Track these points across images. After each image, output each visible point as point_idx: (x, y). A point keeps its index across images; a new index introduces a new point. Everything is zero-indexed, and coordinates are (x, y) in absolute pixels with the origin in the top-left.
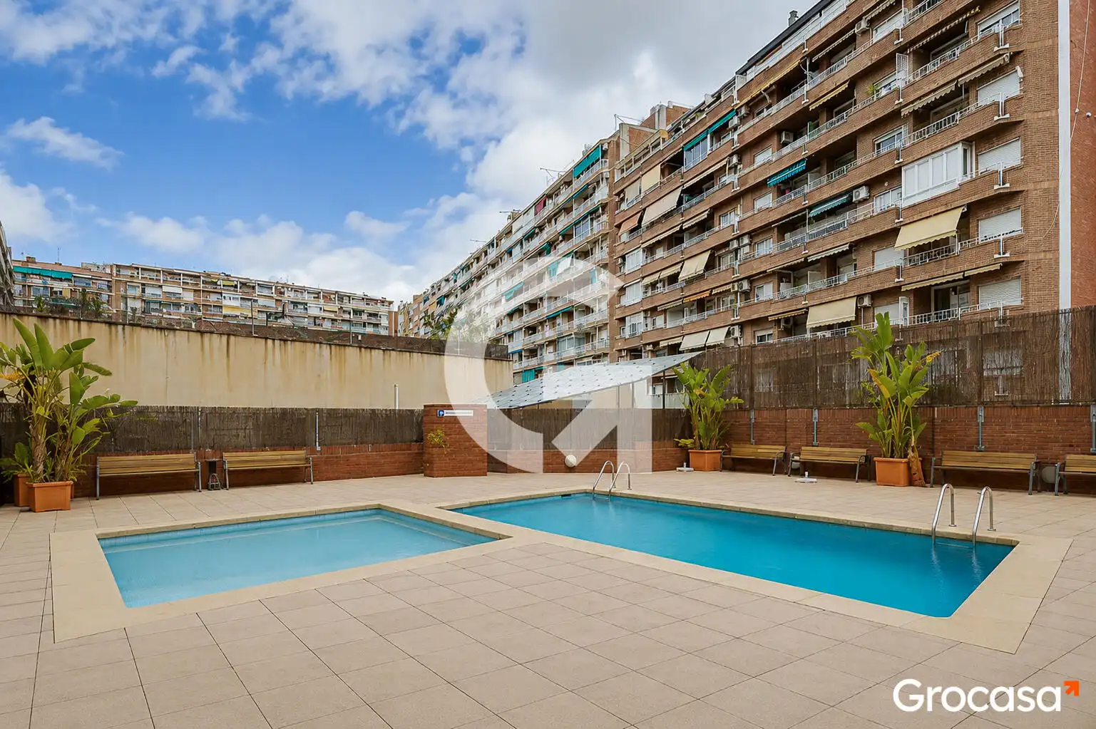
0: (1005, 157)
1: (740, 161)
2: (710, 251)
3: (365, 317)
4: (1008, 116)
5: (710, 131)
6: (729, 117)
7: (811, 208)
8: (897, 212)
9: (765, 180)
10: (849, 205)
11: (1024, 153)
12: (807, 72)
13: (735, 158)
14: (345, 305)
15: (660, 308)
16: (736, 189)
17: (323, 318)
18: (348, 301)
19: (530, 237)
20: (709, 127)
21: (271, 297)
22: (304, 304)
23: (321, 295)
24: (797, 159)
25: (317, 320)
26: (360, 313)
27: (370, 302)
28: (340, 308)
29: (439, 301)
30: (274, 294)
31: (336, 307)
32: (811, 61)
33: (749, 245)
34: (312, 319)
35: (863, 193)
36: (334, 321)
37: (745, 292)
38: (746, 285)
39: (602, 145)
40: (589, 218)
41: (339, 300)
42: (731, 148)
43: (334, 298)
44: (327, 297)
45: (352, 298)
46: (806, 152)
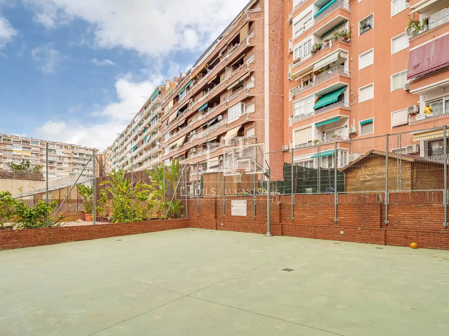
0: (251, 108)
1: (193, 101)
2: (185, 136)
3: (85, 156)
4: (250, 94)
5: (186, 87)
6: (190, 83)
7: (209, 121)
8: (227, 125)
9: (198, 110)
10: (217, 121)
11: (255, 107)
12: (208, 70)
13: (192, 99)
14: (75, 151)
15: (174, 157)
16: (191, 112)
17: (64, 157)
18: (76, 149)
19: (140, 124)
20: (185, 86)
21: (38, 147)
22: (54, 150)
23: (63, 146)
24: (205, 102)
25: (61, 157)
26: (82, 154)
27: (87, 150)
28: (72, 152)
29: (115, 150)
30: (39, 145)
31: (70, 151)
32: (209, 65)
33: (196, 134)
34: (59, 157)
35: (220, 117)
36: (69, 158)
37: (195, 153)
38: (194, 150)
39: (159, 88)
40: (155, 119)
41: (72, 148)
42: (190, 96)
43: (69, 148)
44: (66, 147)
45: (78, 148)
46: (207, 100)
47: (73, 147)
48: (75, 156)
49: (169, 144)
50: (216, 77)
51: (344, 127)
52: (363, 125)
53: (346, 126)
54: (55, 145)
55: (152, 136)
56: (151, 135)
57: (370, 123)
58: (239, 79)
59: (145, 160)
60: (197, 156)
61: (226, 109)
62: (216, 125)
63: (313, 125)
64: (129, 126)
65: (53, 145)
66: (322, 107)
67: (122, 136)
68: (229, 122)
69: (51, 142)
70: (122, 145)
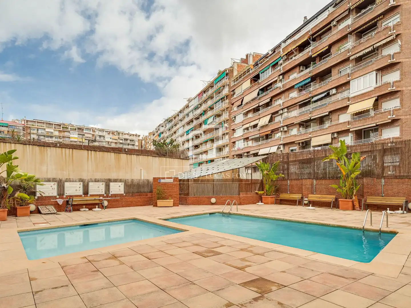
1: (283, 78)
2: (270, 115)
3: (129, 142)
4: (394, 60)
6: (279, 60)
7: (313, 97)
10: (328, 95)
11: (402, 75)
12: (311, 42)
13: (281, 77)
14: (120, 137)
15: (250, 138)
16: (281, 89)
17: (112, 142)
18: (121, 135)
19: (196, 108)
20: (270, 64)
21: (90, 134)
22: (103, 136)
23: (111, 132)
24: (307, 77)
25: (109, 143)
26: (126, 140)
27: (131, 136)
28: (118, 138)
29: (159, 135)
30: (91, 132)
31: (116, 137)
32: (312, 37)
33: (287, 112)
34: (107, 143)
35: (334, 91)
36: (116, 143)
37: (285, 132)
38: (285, 128)
39: (226, 71)
40: (221, 101)
41: (118, 135)
42: (280, 73)
43: (116, 134)
44: (113, 133)
45: (123, 134)
46: (311, 75)
47: (119, 133)
48: (121, 141)
49: (243, 125)
50: (327, 47)
54: (104, 131)
55: (215, 119)
56: (214, 117)
58: (374, 45)
59: (204, 142)
60: (288, 135)
61: (348, 81)
62: (327, 100)
64: (181, 110)
65: (102, 132)
67: (169, 121)
68: (352, 96)
69: (100, 129)
70: (169, 130)
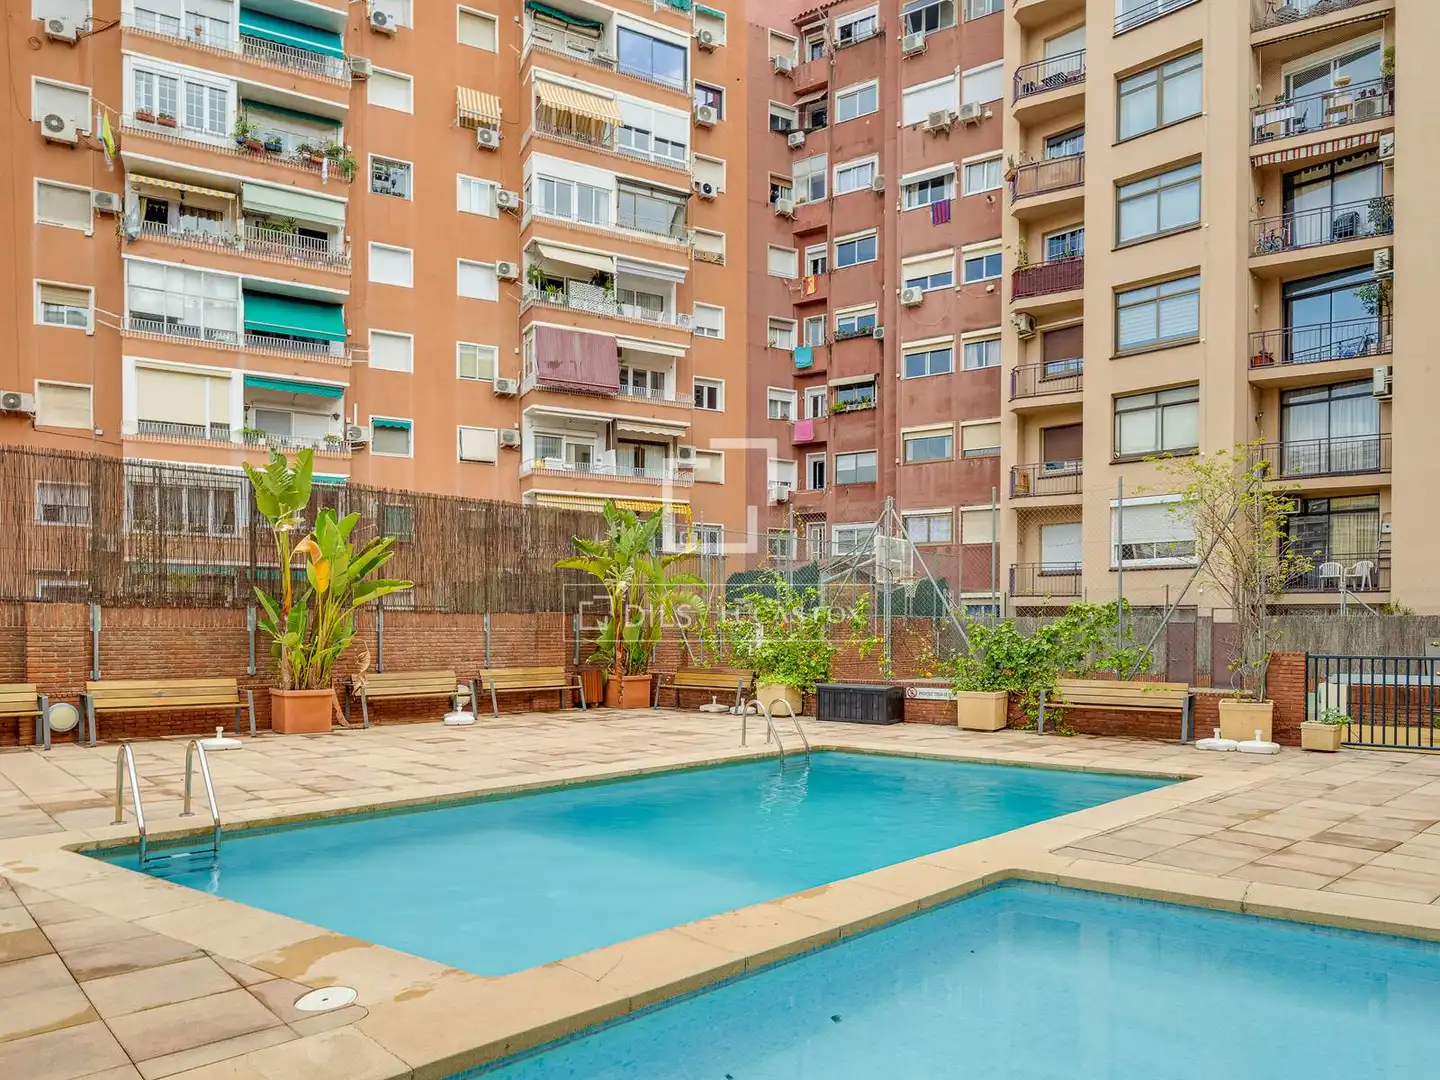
51: (328, 416)
52: (381, 427)
53: (336, 417)
57: (403, 429)
63: (238, 375)
66: (286, 337)
